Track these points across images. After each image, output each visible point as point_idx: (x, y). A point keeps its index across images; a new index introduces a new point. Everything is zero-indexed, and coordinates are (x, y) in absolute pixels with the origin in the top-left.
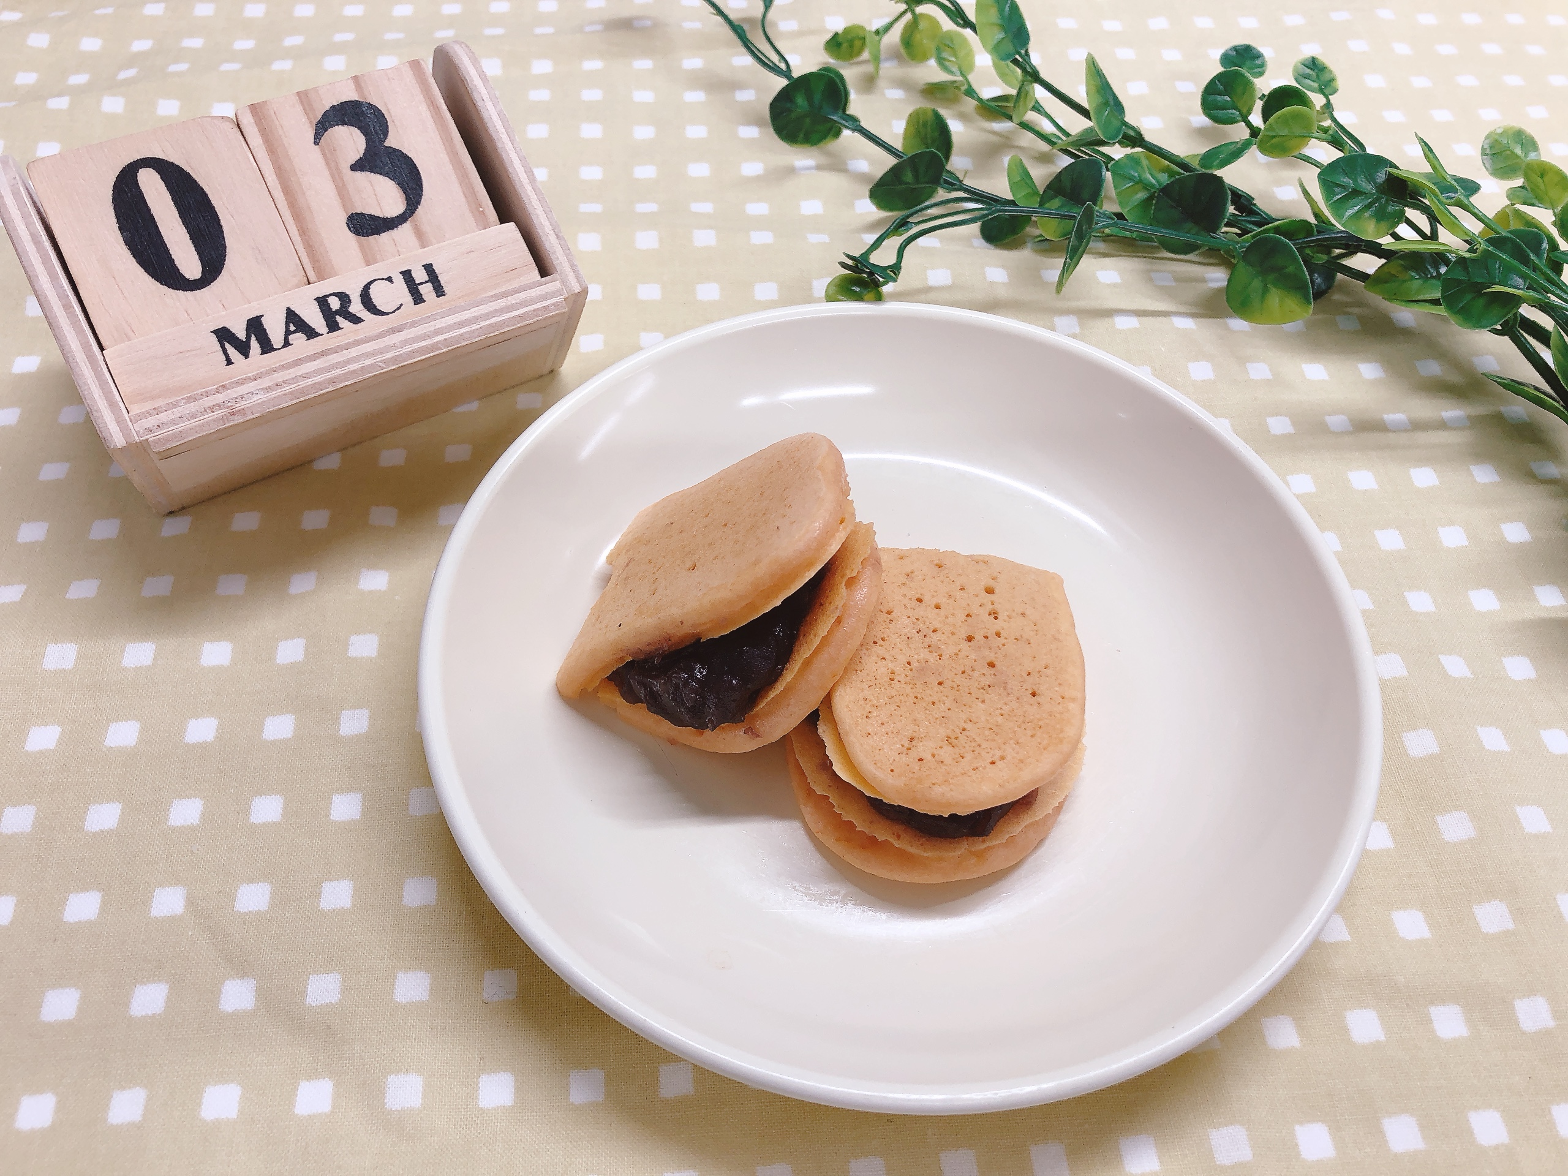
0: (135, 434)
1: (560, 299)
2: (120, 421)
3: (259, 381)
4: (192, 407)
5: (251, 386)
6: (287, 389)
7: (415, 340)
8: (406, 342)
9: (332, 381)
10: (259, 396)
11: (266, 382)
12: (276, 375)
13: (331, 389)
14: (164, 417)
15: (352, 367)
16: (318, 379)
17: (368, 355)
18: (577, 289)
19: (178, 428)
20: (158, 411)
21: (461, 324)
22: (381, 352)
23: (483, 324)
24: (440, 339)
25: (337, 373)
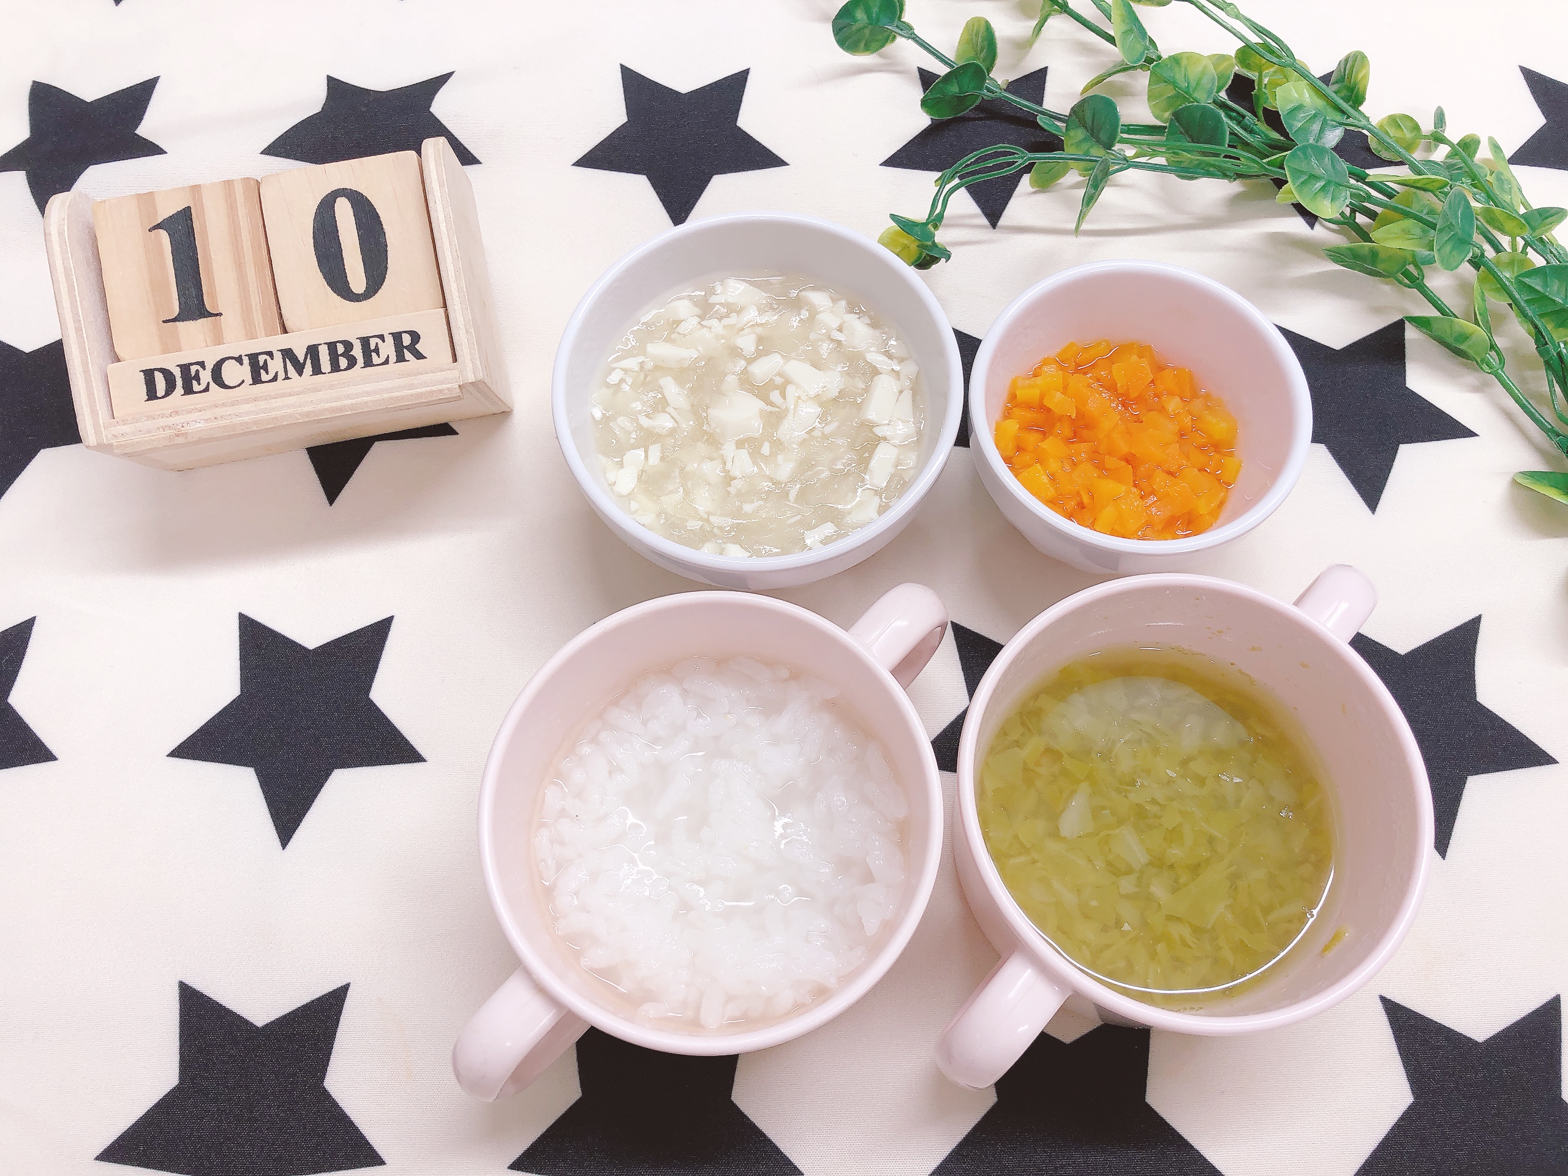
0: (104, 438)
1: (454, 385)
3: (203, 412)
5: (196, 416)
7: (327, 400)
8: (321, 401)
10: (200, 425)
11: (208, 414)
14: (128, 428)
15: (274, 414)
16: (246, 419)
17: (288, 407)
19: (135, 439)
21: (368, 394)
22: (300, 405)
23: (385, 396)
24: (348, 402)
25: (261, 416)
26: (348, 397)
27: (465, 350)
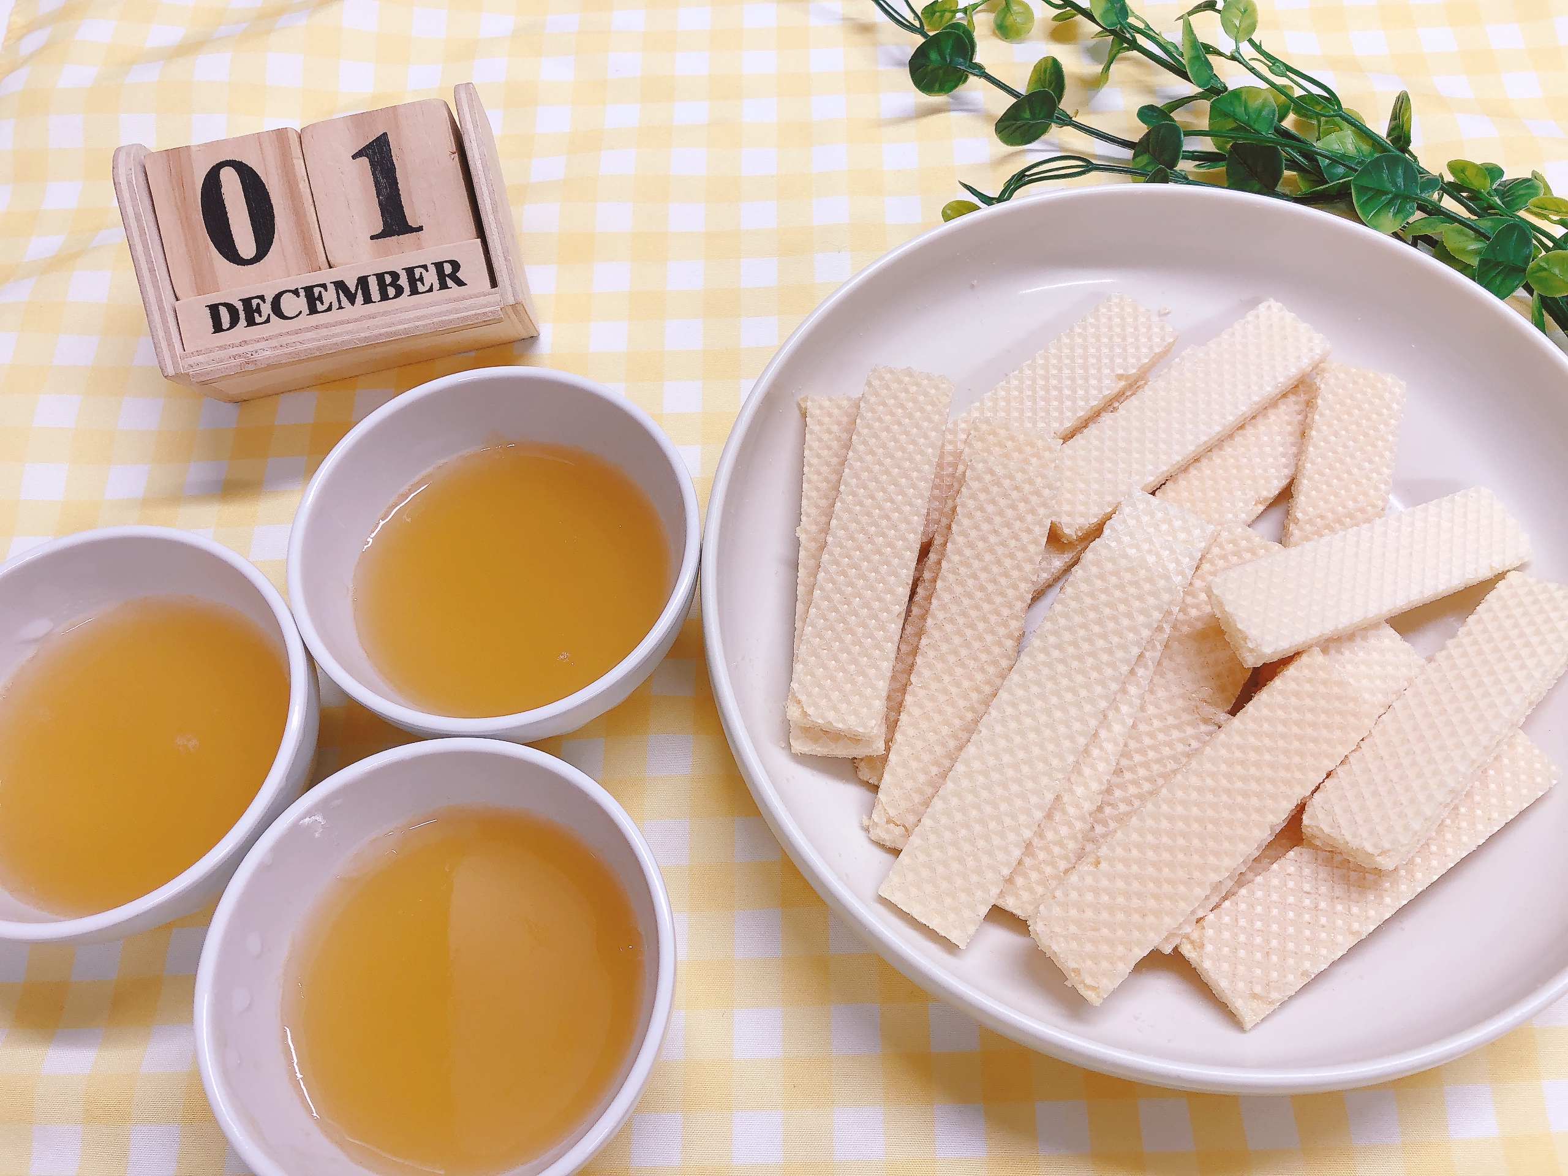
0: (182, 368)
1: (497, 308)
2: (173, 357)
3: (270, 340)
4: (222, 354)
6: (286, 350)
8: (376, 327)
9: (319, 349)
10: (268, 353)
12: (282, 338)
13: (318, 354)
14: (202, 358)
15: (334, 340)
16: (310, 345)
19: (209, 368)
20: (199, 353)
24: (401, 327)
25: (323, 342)
26: (401, 322)
27: (504, 276)
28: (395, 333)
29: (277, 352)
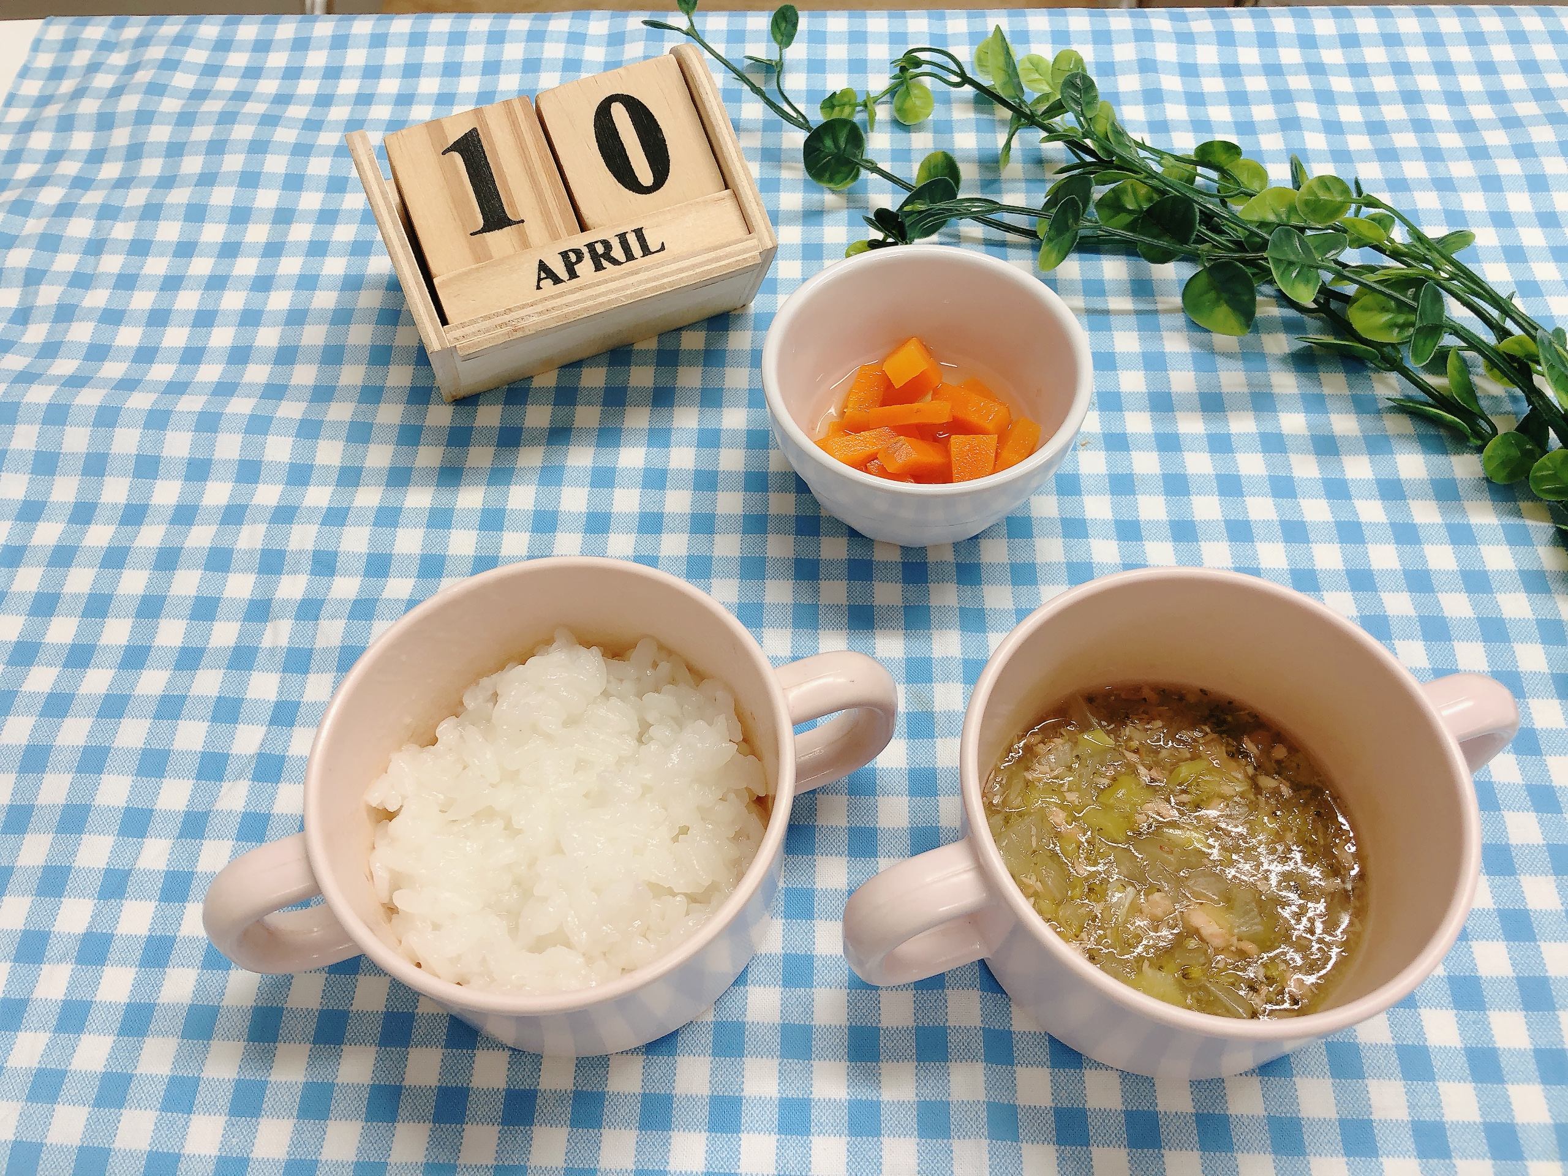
0: (447, 342)
1: (757, 253)
2: (437, 332)
4: (487, 324)
5: (529, 310)
6: (555, 314)
7: (647, 281)
8: (640, 283)
9: (586, 309)
10: (534, 318)
11: (539, 308)
12: (547, 302)
14: (467, 330)
15: (601, 300)
16: (577, 307)
17: (612, 291)
18: (769, 245)
19: (476, 339)
20: (463, 325)
21: (682, 270)
22: (623, 289)
23: (698, 270)
24: (665, 280)
25: (590, 303)
26: (665, 275)
27: (759, 221)
28: (662, 286)
29: (545, 317)
